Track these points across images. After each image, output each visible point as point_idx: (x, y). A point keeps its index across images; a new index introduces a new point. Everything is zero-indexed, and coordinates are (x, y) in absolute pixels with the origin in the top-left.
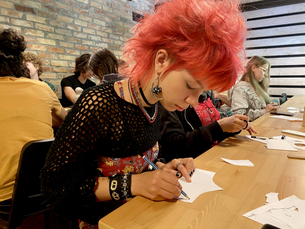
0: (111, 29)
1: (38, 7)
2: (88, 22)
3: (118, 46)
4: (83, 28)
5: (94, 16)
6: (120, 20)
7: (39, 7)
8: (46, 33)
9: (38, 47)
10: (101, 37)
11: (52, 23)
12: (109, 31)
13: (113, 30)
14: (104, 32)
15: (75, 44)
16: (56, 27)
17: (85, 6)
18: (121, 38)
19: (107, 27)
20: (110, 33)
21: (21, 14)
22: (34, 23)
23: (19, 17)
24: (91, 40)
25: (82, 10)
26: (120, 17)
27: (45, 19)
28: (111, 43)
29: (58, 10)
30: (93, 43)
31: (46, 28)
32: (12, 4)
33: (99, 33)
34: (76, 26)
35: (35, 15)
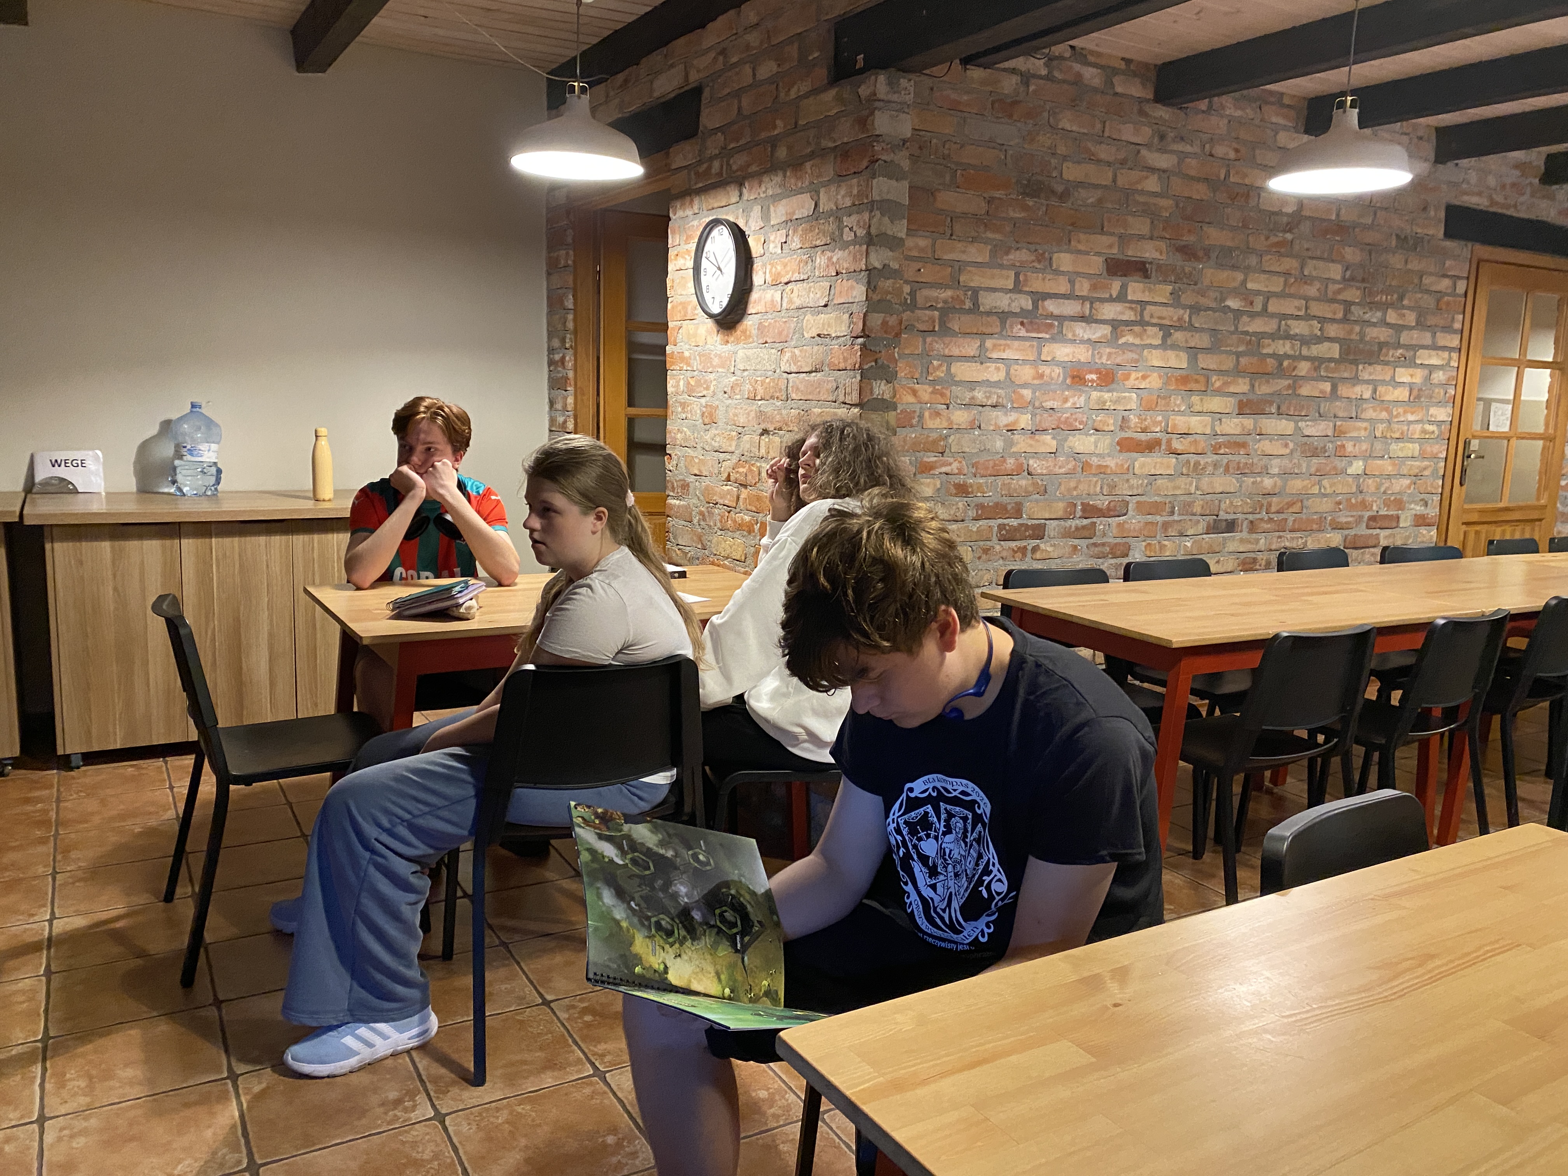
0: (1358, 284)
1: (1156, 255)
2: (1287, 274)
3: (1376, 348)
4: (1268, 296)
5: (1308, 249)
6: (1396, 246)
7: (1161, 254)
8: (1166, 330)
9: (1144, 377)
10: (1322, 320)
11: (1188, 298)
12: (1353, 294)
13: (1365, 289)
14: (1333, 301)
15: (1238, 355)
16: (1195, 309)
17: (1285, 219)
18: (1392, 317)
19: (1348, 280)
20: (1354, 303)
21: (1116, 286)
22: (1143, 304)
23: (1111, 295)
24: (1288, 337)
25: (1273, 239)
26: (1397, 235)
27: (1171, 287)
28: (1354, 337)
29: (1207, 252)
30: (1293, 347)
31: (1171, 315)
32: (1100, 260)
33: (1316, 309)
34: (1248, 296)
35: (1147, 281)
